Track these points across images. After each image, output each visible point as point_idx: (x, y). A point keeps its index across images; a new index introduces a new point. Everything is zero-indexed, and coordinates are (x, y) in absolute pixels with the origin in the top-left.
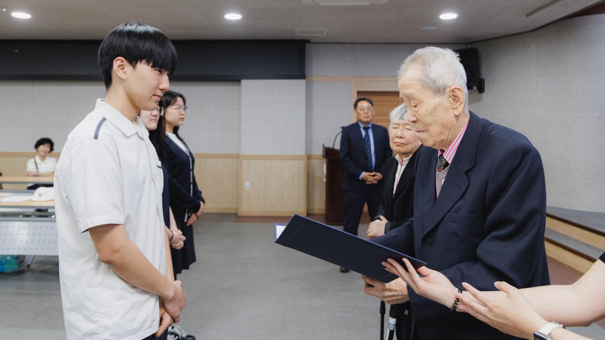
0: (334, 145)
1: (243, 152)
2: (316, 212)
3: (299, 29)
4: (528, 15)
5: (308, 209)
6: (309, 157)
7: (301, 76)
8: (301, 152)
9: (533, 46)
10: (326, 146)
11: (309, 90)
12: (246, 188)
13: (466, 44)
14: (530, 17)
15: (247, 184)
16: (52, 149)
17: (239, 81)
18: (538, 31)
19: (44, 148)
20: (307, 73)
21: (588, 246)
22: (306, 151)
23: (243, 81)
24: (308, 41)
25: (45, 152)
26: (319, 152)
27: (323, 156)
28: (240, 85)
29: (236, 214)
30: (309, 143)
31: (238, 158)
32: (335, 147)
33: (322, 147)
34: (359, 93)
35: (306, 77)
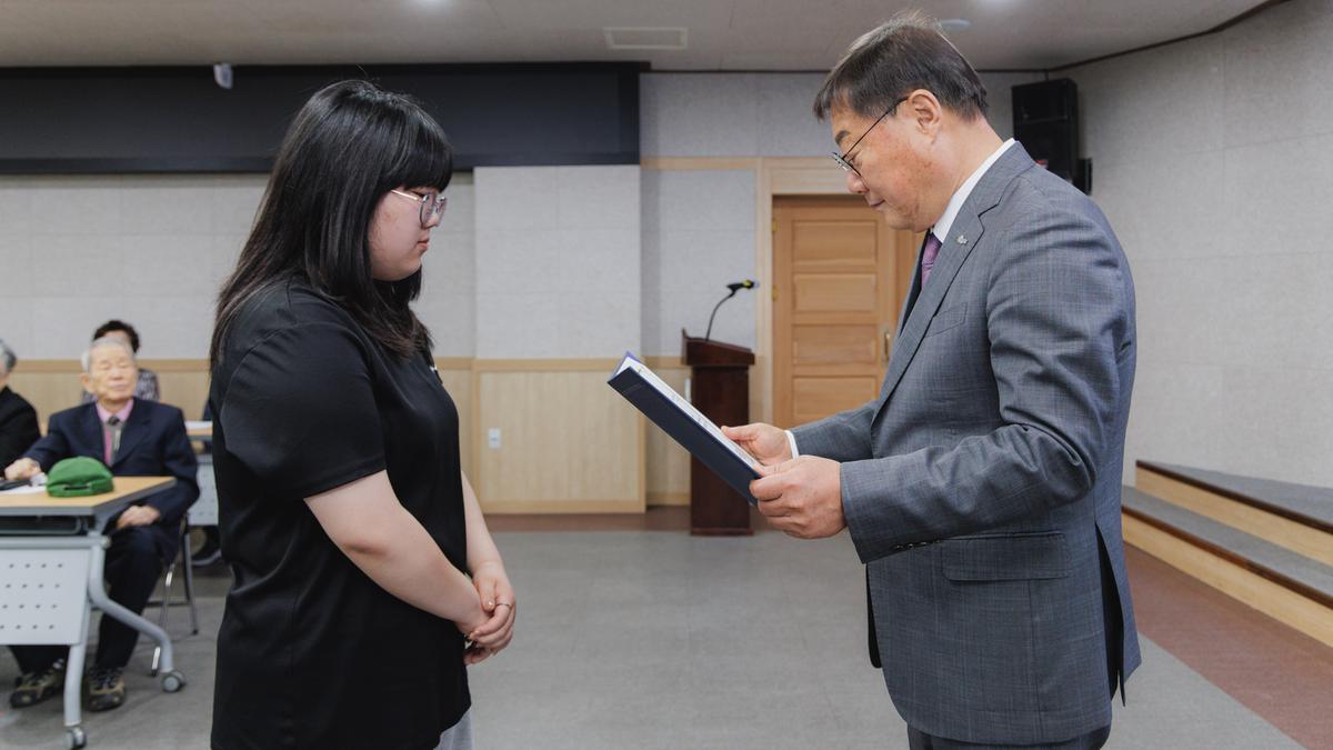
0: (709, 331)
1: (485, 352)
2: (671, 501)
5: (649, 495)
6: (651, 363)
7: (630, 156)
9: (1215, 70)
10: (692, 334)
11: (649, 192)
12: (493, 445)
13: (1045, 71)
15: (494, 433)
17: (470, 171)
20: (645, 151)
22: (643, 350)
23: (479, 172)
24: (644, 67)
26: (675, 350)
27: (684, 361)
28: (471, 182)
30: (650, 325)
31: (470, 368)
32: (713, 337)
33: (679, 336)
34: (777, 199)
35: (642, 161)
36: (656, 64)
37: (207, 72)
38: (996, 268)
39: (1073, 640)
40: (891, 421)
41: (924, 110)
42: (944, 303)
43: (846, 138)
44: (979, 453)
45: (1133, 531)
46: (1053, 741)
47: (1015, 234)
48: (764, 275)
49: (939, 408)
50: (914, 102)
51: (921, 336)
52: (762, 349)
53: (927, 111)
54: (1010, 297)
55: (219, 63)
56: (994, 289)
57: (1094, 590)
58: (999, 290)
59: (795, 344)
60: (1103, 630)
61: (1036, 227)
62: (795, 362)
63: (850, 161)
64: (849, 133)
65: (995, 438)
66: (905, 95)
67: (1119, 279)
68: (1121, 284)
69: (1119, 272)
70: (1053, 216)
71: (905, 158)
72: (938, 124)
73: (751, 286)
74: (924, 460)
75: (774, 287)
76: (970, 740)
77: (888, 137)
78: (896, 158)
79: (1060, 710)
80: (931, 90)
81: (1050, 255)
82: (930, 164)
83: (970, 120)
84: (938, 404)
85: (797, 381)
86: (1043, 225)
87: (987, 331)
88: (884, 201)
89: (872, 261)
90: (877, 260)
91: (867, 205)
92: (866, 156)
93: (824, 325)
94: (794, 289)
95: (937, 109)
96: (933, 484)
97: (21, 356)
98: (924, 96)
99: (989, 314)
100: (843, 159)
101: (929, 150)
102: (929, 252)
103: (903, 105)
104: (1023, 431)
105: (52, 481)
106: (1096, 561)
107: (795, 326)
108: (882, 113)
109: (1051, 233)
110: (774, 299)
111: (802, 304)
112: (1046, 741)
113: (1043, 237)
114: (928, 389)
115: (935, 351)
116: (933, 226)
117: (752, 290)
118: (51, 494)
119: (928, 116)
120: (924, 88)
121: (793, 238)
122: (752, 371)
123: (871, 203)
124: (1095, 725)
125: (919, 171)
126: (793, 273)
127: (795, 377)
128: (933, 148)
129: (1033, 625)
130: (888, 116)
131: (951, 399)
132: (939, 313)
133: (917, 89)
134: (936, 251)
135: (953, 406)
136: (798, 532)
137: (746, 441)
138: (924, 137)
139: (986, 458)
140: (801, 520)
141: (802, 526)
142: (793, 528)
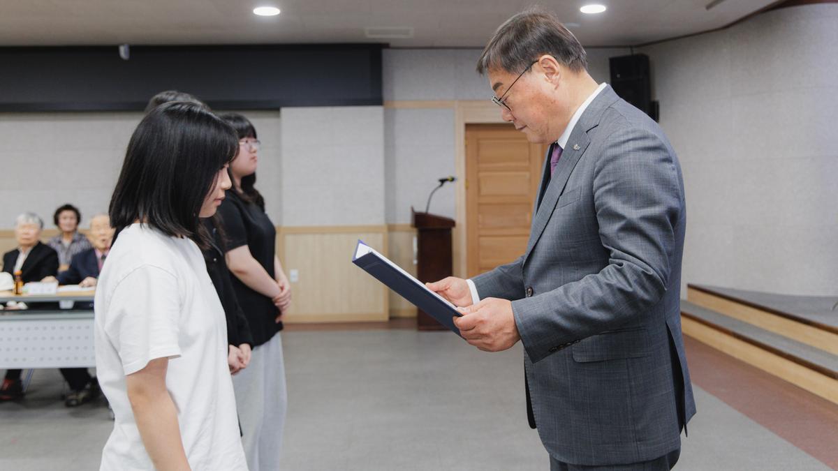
0: (428, 208)
1: (288, 222)
2: (403, 314)
3: (369, 27)
4: (709, 7)
5: (391, 311)
6: (391, 228)
7: (377, 100)
8: (379, 220)
10: (417, 210)
11: (389, 122)
12: (293, 279)
13: (631, 47)
14: (712, 10)
15: (294, 273)
17: (278, 110)
18: (732, 30)
20: (386, 96)
21: (785, 339)
22: (386, 219)
23: (285, 112)
24: (386, 46)
26: (406, 219)
27: (412, 226)
28: (278, 116)
30: (390, 205)
32: (430, 212)
33: (410, 212)
34: (469, 126)
35: (384, 102)
36: (392, 44)
37: (114, 49)
38: (598, 164)
39: (656, 396)
40: (536, 264)
41: (549, 67)
42: (567, 187)
43: (500, 87)
45: (688, 327)
46: (645, 460)
47: (609, 144)
48: (460, 172)
49: (566, 253)
50: (542, 63)
51: (552, 208)
52: (460, 218)
53: (552, 68)
54: (609, 183)
55: (123, 44)
56: (598, 178)
57: (667, 364)
58: (601, 178)
59: (480, 215)
60: (673, 389)
61: (622, 139)
62: (480, 226)
63: (503, 102)
64: (501, 84)
65: (603, 274)
66: (536, 59)
67: (673, 169)
68: (675, 173)
69: (673, 165)
70: (632, 132)
72: (558, 77)
73: (453, 180)
75: (467, 180)
76: (594, 464)
77: (527, 86)
78: (533, 99)
79: (649, 440)
80: (552, 55)
81: (632, 156)
82: (555, 101)
83: (577, 72)
84: (565, 251)
85: (482, 239)
87: (594, 204)
88: (526, 126)
89: (528, 164)
90: (530, 163)
91: (515, 129)
92: (514, 98)
93: (498, 204)
94: (479, 181)
95: (558, 67)
98: (548, 59)
99: (595, 193)
100: (499, 100)
101: (553, 92)
102: (555, 155)
103: (536, 65)
104: (619, 267)
106: (667, 345)
107: (480, 204)
108: (523, 71)
109: (631, 142)
110: (467, 188)
111: (484, 191)
112: (641, 460)
113: (626, 145)
114: (559, 242)
115: (562, 217)
116: (557, 139)
117: (453, 183)
119: (552, 71)
120: (548, 53)
121: (478, 150)
122: (454, 231)
123: (517, 127)
125: (548, 106)
126: (479, 171)
127: (480, 236)
128: (556, 92)
129: (631, 387)
130: (526, 72)
131: (575, 248)
132: (563, 194)
133: (543, 55)
134: (560, 155)
135: (574, 252)
136: (487, 348)
137: (442, 291)
138: (550, 84)
139: (601, 287)
140: (488, 341)
141: (490, 345)
142: (484, 346)
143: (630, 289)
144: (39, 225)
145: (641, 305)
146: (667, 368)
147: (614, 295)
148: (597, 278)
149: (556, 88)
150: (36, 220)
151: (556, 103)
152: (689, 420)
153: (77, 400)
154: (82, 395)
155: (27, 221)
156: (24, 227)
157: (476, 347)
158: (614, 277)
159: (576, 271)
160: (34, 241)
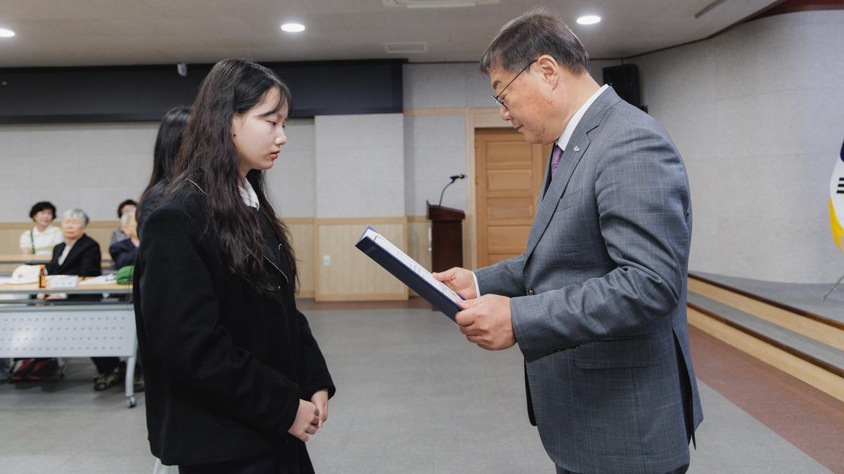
0: (441, 201)
1: (321, 214)
3: (389, 44)
4: (698, 15)
6: (410, 219)
7: (398, 108)
8: (400, 212)
9: (710, 58)
10: (432, 203)
11: (408, 128)
12: (327, 264)
13: (622, 59)
14: (701, 18)
15: (326, 258)
16: (54, 216)
17: (312, 118)
19: (43, 216)
20: (406, 104)
21: (779, 328)
22: (406, 212)
23: (318, 118)
24: (405, 61)
25: (46, 221)
26: (422, 212)
27: (427, 218)
28: (313, 123)
29: (313, 299)
30: (409, 199)
31: (313, 223)
32: (443, 205)
33: (425, 205)
34: (478, 130)
35: (404, 110)
36: (411, 60)
37: (173, 68)
38: (600, 166)
39: (664, 407)
40: (536, 268)
42: (567, 189)
43: (499, 85)
44: (598, 290)
47: (611, 144)
48: (470, 171)
49: (568, 257)
50: (541, 63)
51: (553, 211)
52: (470, 211)
53: (549, 68)
54: (611, 185)
55: (180, 63)
56: (599, 180)
57: (675, 373)
58: (603, 180)
59: (489, 208)
60: (681, 400)
62: (489, 217)
64: (500, 82)
65: (608, 279)
66: (536, 59)
67: (679, 170)
69: (680, 166)
70: (635, 132)
71: (535, 98)
72: (556, 77)
73: (463, 177)
74: (563, 296)
75: (476, 178)
77: (524, 85)
78: (530, 98)
79: (656, 454)
80: (552, 55)
81: (635, 156)
82: (551, 102)
83: (577, 74)
84: (566, 255)
85: (490, 228)
86: (628, 138)
88: (523, 125)
89: (530, 163)
90: (532, 162)
92: (511, 97)
93: (505, 198)
94: (487, 178)
95: (556, 67)
96: (571, 312)
97: (92, 219)
98: (547, 59)
99: (597, 196)
100: (496, 98)
101: (551, 93)
102: (556, 157)
103: (535, 64)
104: (624, 271)
105: (119, 277)
106: (675, 354)
107: (488, 198)
108: (521, 70)
109: (634, 142)
110: (476, 184)
111: (493, 186)
113: (629, 145)
114: (559, 245)
115: (563, 221)
116: (557, 140)
117: (463, 179)
118: (119, 283)
119: (550, 72)
120: (547, 54)
121: (486, 151)
122: (464, 223)
123: (515, 127)
124: (680, 464)
125: (545, 106)
126: (487, 169)
127: (489, 226)
128: (554, 92)
129: (636, 398)
130: (525, 72)
131: (575, 251)
132: (564, 196)
133: (543, 54)
134: (560, 157)
135: (577, 256)
136: (486, 345)
137: (448, 281)
138: (547, 85)
139: (603, 293)
140: (487, 338)
141: (489, 342)
142: (483, 343)
143: (635, 297)
144: (83, 220)
145: (646, 313)
146: (676, 377)
147: (617, 302)
148: (599, 282)
149: (554, 89)
150: (81, 215)
151: (553, 104)
152: (697, 427)
153: (105, 384)
154: (110, 379)
155: (72, 216)
156: (68, 221)
157: (476, 344)
158: (617, 283)
159: (579, 275)
160: (79, 234)
